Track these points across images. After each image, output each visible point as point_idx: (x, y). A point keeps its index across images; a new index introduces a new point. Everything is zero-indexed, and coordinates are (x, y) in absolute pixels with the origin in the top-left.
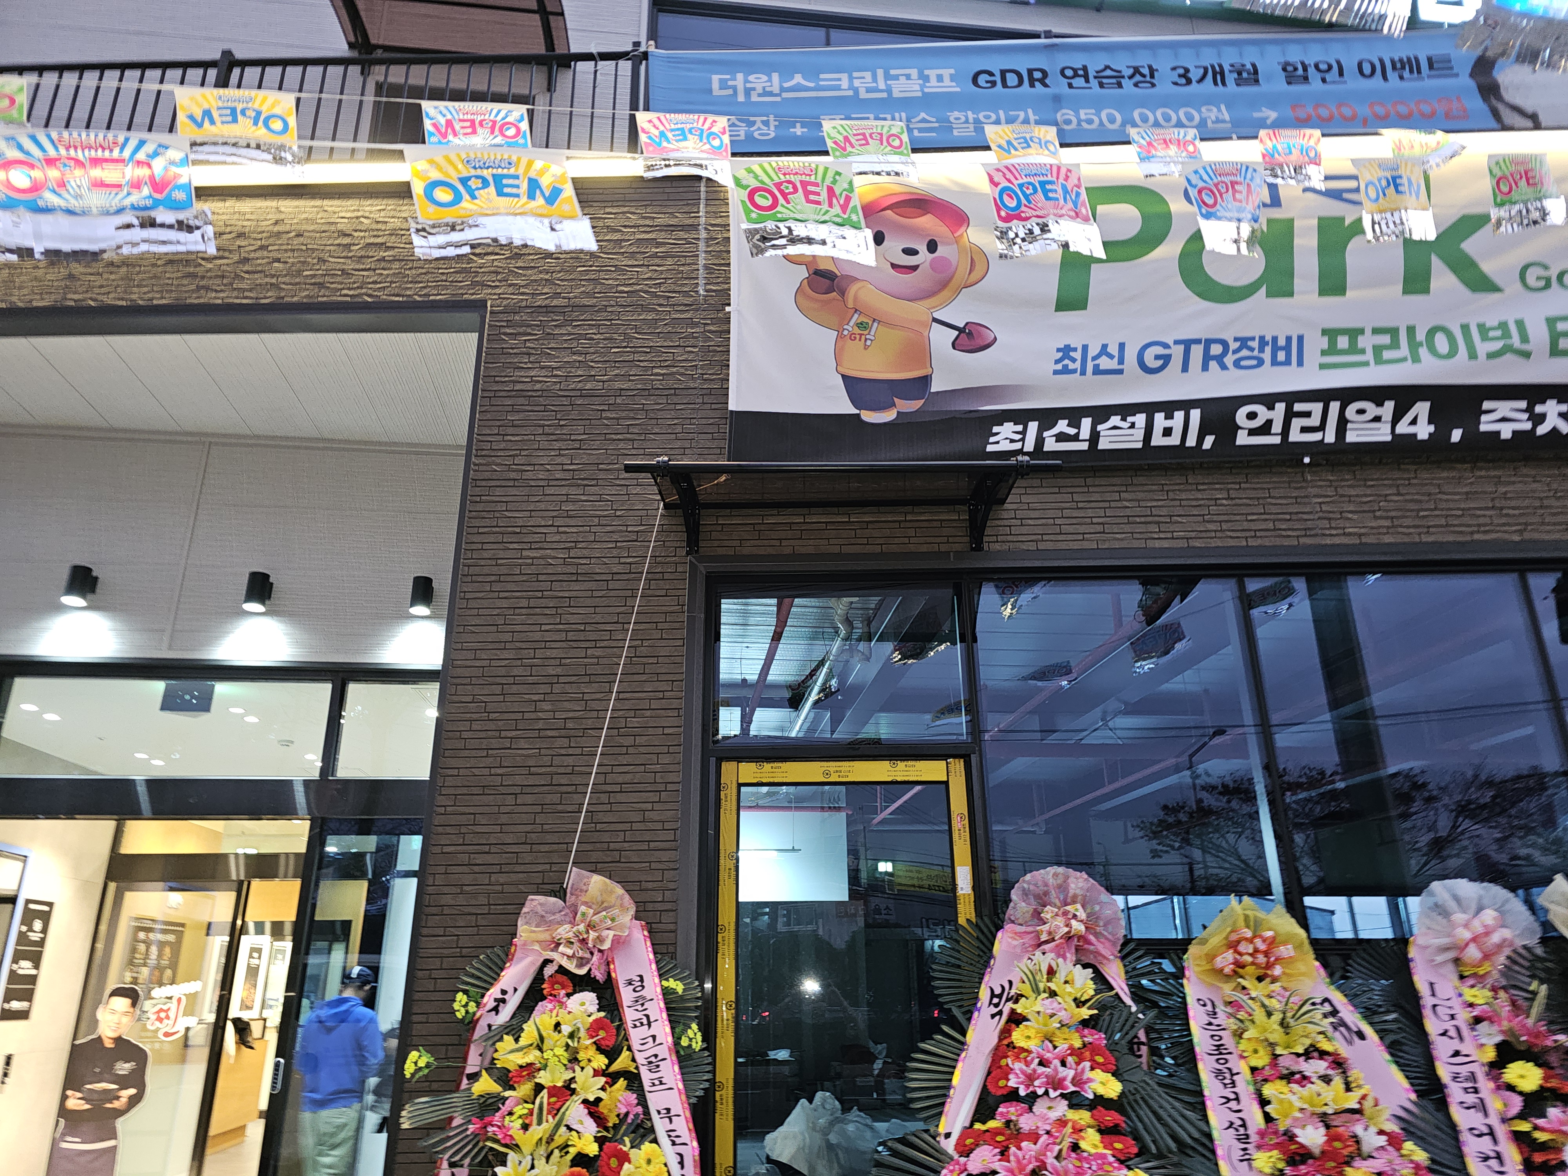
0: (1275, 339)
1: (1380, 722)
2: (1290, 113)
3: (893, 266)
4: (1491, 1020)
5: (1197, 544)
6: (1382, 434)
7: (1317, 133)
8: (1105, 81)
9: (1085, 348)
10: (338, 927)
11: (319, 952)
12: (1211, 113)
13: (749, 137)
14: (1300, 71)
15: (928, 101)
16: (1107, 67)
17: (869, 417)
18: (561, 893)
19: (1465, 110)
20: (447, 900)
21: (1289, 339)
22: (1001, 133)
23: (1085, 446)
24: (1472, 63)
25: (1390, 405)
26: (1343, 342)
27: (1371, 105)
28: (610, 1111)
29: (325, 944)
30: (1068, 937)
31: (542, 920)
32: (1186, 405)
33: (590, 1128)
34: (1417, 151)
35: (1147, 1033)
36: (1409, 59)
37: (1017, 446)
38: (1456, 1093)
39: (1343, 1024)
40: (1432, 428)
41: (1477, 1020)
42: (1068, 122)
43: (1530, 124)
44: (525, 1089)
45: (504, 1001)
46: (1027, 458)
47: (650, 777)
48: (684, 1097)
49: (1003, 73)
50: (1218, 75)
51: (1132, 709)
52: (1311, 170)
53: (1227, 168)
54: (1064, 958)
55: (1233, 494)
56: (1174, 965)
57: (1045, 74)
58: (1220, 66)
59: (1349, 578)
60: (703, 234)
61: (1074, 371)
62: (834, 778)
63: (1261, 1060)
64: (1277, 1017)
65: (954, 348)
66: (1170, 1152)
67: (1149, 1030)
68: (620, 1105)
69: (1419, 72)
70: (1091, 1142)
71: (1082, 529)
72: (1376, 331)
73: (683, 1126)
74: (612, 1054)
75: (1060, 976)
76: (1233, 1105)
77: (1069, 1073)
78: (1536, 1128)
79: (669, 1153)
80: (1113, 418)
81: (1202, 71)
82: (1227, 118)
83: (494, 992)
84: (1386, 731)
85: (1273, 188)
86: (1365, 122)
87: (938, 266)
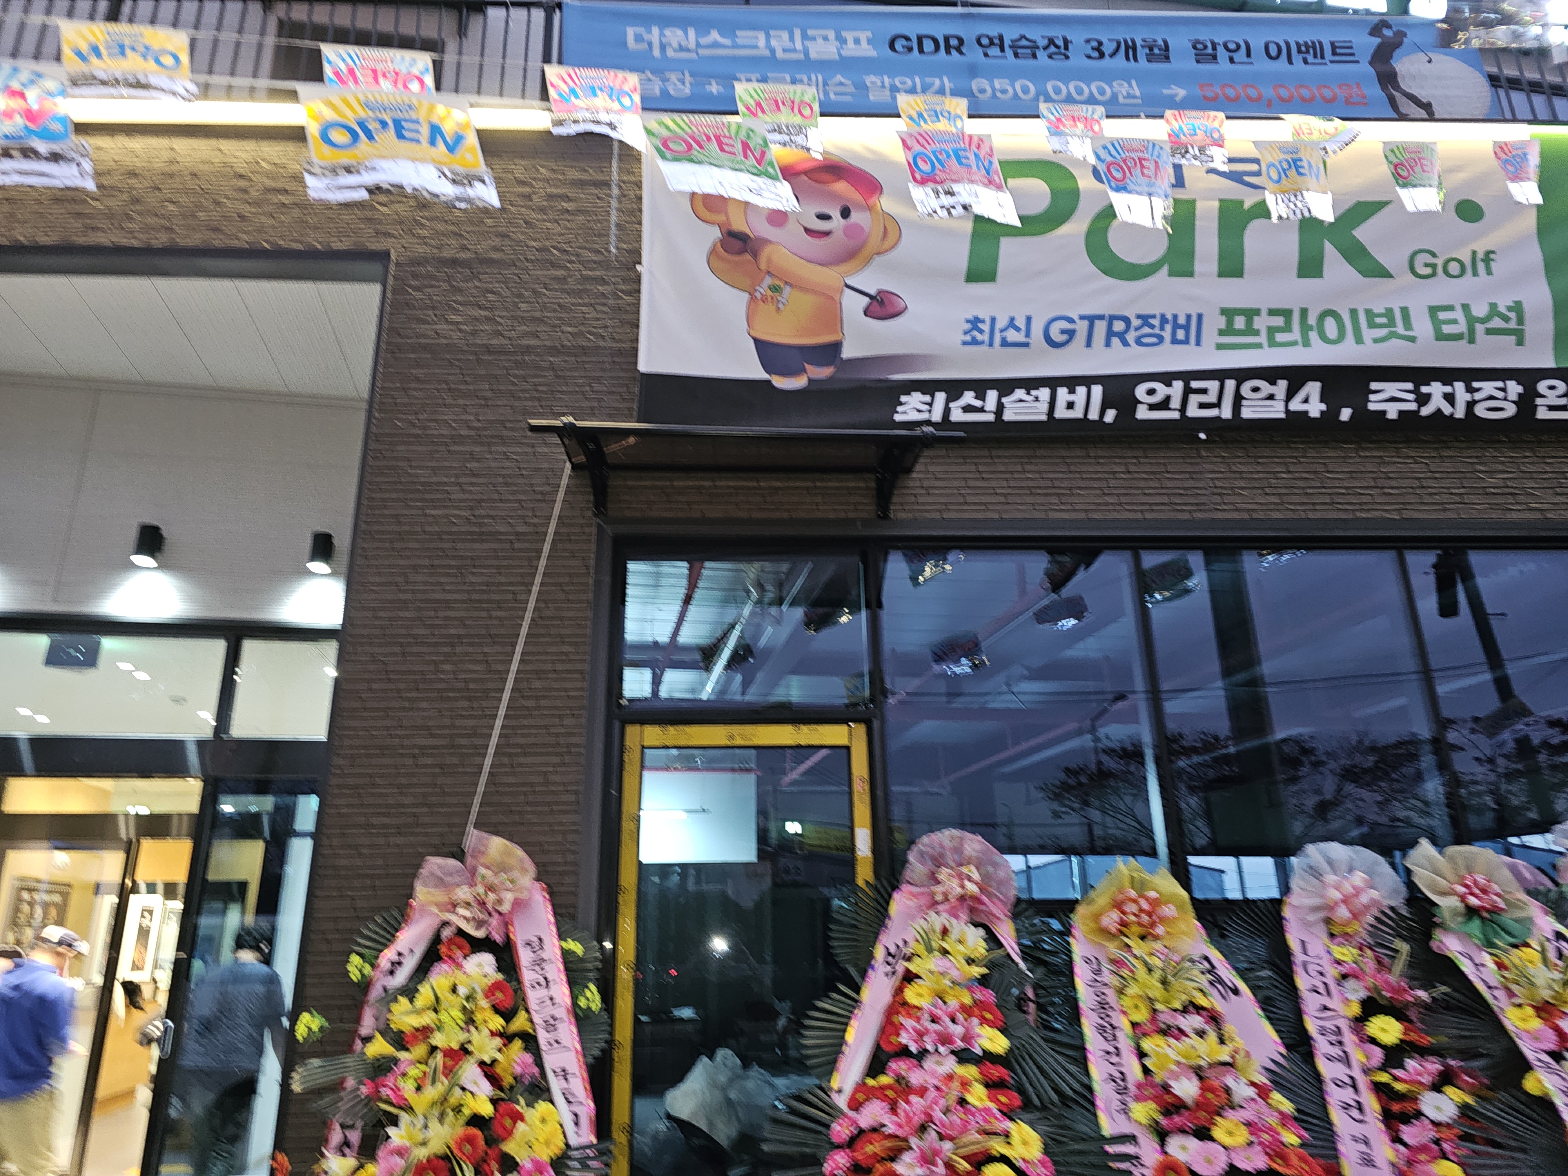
0: (1175, 317)
1: (1269, 689)
2: (1198, 92)
3: (807, 230)
4: (1356, 977)
5: (1096, 516)
6: (1276, 411)
7: (1221, 115)
8: (1019, 51)
9: (993, 320)
10: (235, 889)
11: (213, 912)
12: (1122, 88)
13: (665, 93)
14: (1210, 50)
15: (845, 64)
16: (1023, 37)
17: (781, 383)
18: (459, 855)
19: (1364, 97)
20: (344, 862)
21: (1189, 317)
22: (913, 103)
23: (991, 417)
24: (1371, 52)
25: (1283, 384)
26: (1240, 322)
27: (1276, 87)
28: (504, 1070)
29: (219, 905)
30: (962, 898)
31: (440, 882)
32: (1088, 381)
33: (485, 1089)
34: (1316, 136)
35: (1035, 990)
36: (1313, 43)
37: (924, 416)
38: (1322, 1046)
39: (1221, 981)
40: (1323, 407)
41: (1345, 977)
42: (982, 91)
43: (1423, 114)
44: (420, 1050)
45: (400, 963)
46: (931, 429)
47: (552, 740)
48: (581, 1058)
49: (920, 39)
50: (1130, 51)
51: (1037, 675)
52: (1214, 151)
53: (1135, 145)
54: (957, 917)
55: (1132, 468)
56: (1062, 923)
57: (961, 41)
58: (1133, 41)
59: (1244, 552)
60: (615, 191)
61: (982, 343)
62: (739, 742)
63: (1141, 1016)
64: (1158, 974)
65: (866, 314)
66: (1052, 1103)
67: (1036, 987)
68: (514, 1065)
69: (1323, 57)
70: (978, 1096)
71: (985, 499)
72: (1272, 312)
73: (579, 1086)
74: (508, 1015)
75: (954, 935)
76: (1114, 1059)
77: (957, 1030)
78: (1396, 1078)
79: (564, 1112)
80: (1017, 390)
81: (1114, 45)
82: (1138, 93)
83: (388, 955)
84: (1274, 698)
85: (1178, 168)
86: (1269, 104)
87: (852, 232)
